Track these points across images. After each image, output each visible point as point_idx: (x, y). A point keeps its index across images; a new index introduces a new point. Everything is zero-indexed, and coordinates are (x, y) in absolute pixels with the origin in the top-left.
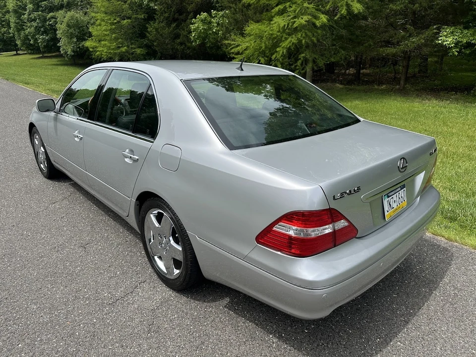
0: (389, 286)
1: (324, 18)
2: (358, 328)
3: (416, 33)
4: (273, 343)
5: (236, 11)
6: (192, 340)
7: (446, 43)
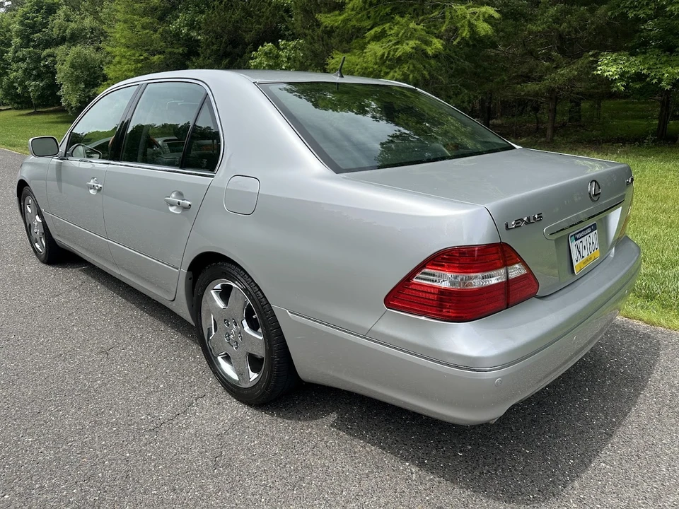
0: (574, 387)
1: (438, 44)
2: (538, 447)
3: (566, 63)
4: (412, 474)
5: (314, 39)
6: (285, 475)
7: (608, 74)
